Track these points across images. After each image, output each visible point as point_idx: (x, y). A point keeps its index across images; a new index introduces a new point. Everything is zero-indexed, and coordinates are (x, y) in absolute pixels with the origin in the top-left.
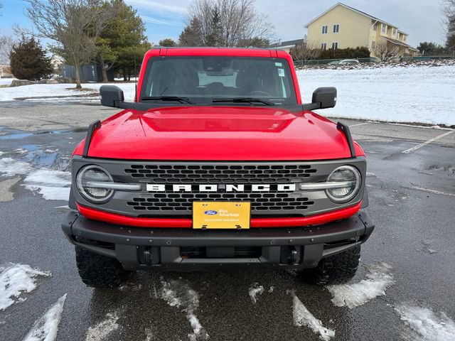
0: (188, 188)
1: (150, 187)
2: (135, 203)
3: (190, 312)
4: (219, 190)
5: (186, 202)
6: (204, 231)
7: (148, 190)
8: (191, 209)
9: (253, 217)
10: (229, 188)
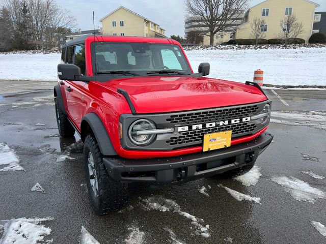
0: (200, 126)
1: (180, 129)
2: (172, 141)
3: (179, 211)
4: (217, 125)
5: (200, 135)
6: (209, 152)
7: (179, 131)
8: (203, 140)
9: (233, 139)
10: (221, 123)
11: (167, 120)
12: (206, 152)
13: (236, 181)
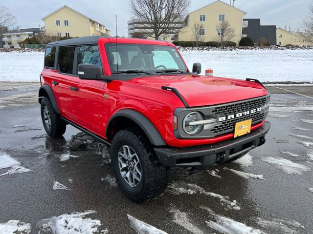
0: (233, 116)
1: (220, 119)
3: (204, 192)
4: (243, 115)
8: (234, 128)
9: (252, 126)
10: (245, 113)
11: (213, 111)
12: (236, 138)
13: (235, 163)
